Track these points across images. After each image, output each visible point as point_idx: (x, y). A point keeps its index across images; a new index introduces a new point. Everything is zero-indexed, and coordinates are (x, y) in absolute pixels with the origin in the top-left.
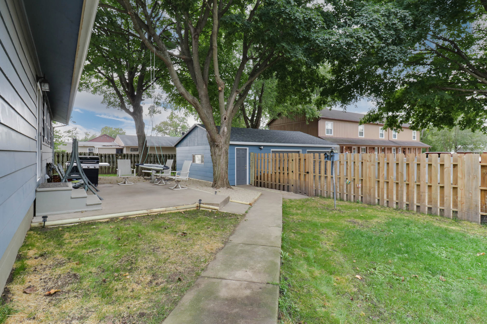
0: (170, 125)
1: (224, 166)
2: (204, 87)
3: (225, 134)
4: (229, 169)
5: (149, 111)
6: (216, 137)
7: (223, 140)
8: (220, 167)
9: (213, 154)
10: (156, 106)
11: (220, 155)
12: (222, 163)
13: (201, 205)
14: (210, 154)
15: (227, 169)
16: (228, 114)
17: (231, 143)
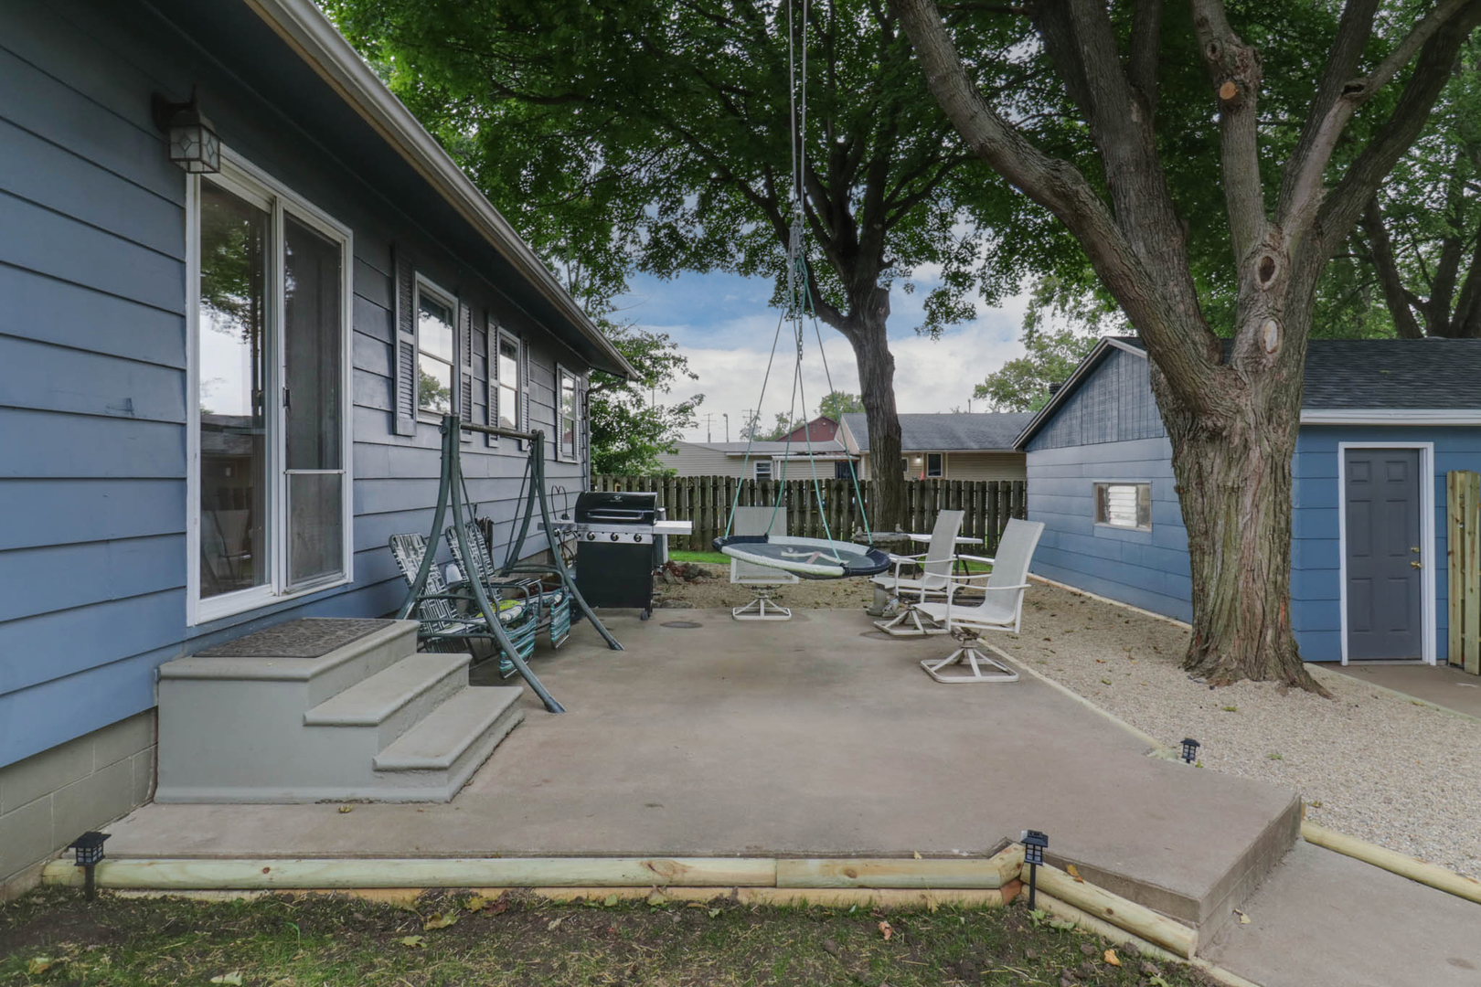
0: (1041, 374)
1: (1262, 556)
2: (1135, 117)
3: (1269, 360)
4: (1295, 563)
5: (927, 313)
6: (1209, 382)
7: (1252, 401)
8: (1233, 558)
9: (1190, 482)
10: (953, 290)
11: (1235, 491)
12: (1249, 535)
13: (1047, 873)
14: (1174, 482)
15: (1284, 569)
16: (1287, 244)
17: (1309, 416)
